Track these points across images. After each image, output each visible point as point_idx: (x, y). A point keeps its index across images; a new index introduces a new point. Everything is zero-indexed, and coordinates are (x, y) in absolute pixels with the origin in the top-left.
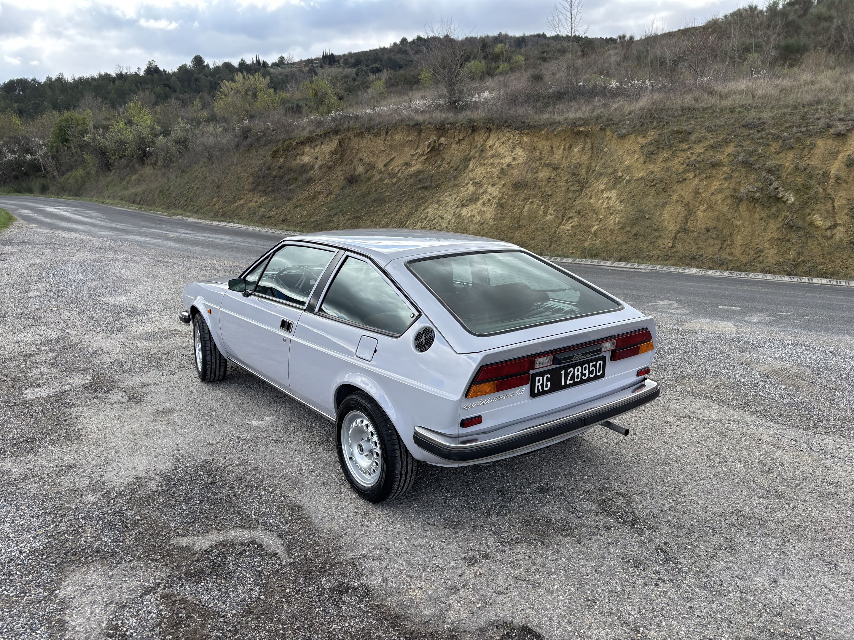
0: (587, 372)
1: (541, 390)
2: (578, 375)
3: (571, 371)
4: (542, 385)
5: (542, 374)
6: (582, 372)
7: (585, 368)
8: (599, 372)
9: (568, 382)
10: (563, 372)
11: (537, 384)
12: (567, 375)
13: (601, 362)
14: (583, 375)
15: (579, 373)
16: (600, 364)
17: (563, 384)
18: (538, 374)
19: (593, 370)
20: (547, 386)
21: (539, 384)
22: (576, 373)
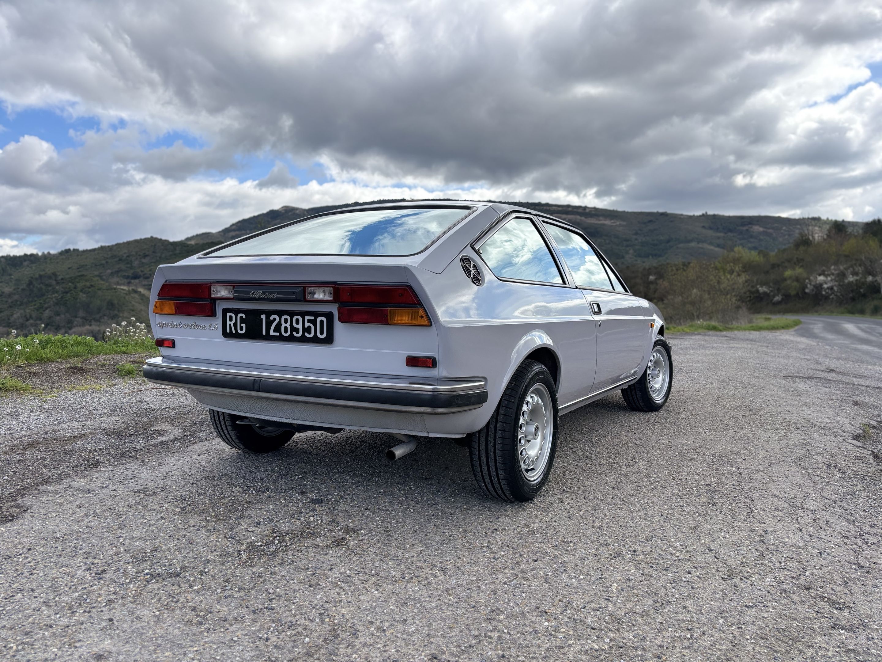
0: (300, 326)
1: (234, 332)
2: (286, 328)
3: (275, 319)
4: (235, 325)
5: (236, 312)
6: (291, 325)
7: (297, 322)
8: (322, 333)
9: (272, 333)
10: (263, 317)
11: (228, 322)
12: (269, 323)
13: (324, 319)
14: (293, 329)
15: (288, 325)
16: (322, 322)
17: (264, 333)
18: (230, 310)
19: (310, 327)
20: (241, 329)
21: (232, 323)
22: (284, 325)
